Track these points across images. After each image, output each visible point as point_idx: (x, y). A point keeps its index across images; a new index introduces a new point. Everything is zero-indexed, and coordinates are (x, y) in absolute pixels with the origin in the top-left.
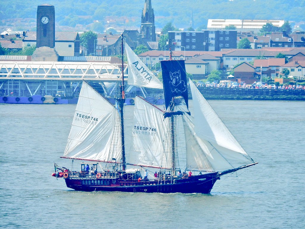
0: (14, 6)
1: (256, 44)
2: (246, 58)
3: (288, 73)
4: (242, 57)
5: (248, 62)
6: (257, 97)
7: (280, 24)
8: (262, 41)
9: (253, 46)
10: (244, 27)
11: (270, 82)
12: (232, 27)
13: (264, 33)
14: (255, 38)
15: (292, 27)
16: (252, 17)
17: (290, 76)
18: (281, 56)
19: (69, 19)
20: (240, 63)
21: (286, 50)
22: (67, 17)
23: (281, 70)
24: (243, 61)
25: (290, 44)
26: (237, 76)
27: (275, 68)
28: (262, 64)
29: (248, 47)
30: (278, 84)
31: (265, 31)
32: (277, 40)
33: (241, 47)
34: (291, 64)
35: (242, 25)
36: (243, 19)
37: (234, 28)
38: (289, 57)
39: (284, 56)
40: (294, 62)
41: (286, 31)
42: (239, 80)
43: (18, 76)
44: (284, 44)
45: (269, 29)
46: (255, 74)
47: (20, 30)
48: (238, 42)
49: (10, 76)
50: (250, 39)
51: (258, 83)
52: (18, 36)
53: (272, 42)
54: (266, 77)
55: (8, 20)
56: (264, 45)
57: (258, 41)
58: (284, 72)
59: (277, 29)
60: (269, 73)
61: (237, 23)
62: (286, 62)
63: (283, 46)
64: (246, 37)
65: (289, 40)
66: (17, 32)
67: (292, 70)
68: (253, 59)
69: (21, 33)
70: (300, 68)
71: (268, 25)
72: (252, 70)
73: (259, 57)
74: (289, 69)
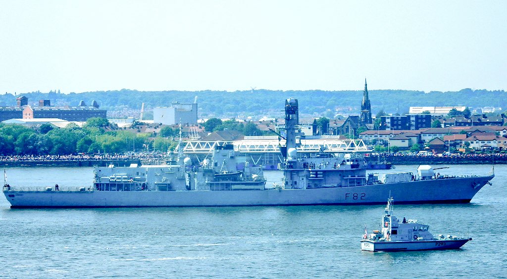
0: (269, 101)
1: (445, 124)
2: (438, 135)
3: (469, 145)
4: (435, 134)
5: (439, 137)
6: (446, 162)
7: (462, 109)
8: (449, 122)
9: (443, 126)
10: (436, 112)
11: (456, 151)
12: (428, 112)
13: (451, 116)
14: (445, 120)
15: (471, 111)
16: (441, 105)
17: (471, 147)
18: (463, 132)
19: (309, 109)
20: (433, 138)
21: (467, 128)
22: (307, 107)
23: (463, 142)
24: (436, 137)
25: (469, 124)
26: (432, 148)
27: (459, 142)
28: (450, 138)
29: (440, 126)
30: (461, 153)
31: (451, 114)
32: (460, 121)
33: (434, 127)
34: (471, 138)
35: (435, 111)
36: (435, 106)
37: (429, 113)
38: (469, 133)
39: (466, 133)
40: (473, 136)
41: (467, 114)
42: (433, 150)
43: (272, 150)
44: (465, 124)
45: (454, 113)
46: (445, 146)
47: (273, 117)
48: (432, 123)
49: (267, 150)
50: (440, 120)
51: (447, 153)
52: (272, 121)
53: (456, 122)
54: (453, 148)
55: (264, 110)
56: (451, 124)
57: (447, 122)
58: (465, 144)
59: (460, 113)
60: (455, 144)
61: (431, 110)
62: (467, 137)
63: (465, 125)
64: (438, 119)
65: (469, 121)
66: (271, 119)
67: (472, 143)
68: (443, 135)
69: (274, 119)
70: (477, 141)
71: (453, 110)
72: (443, 143)
73: (447, 133)
74: (470, 142)
